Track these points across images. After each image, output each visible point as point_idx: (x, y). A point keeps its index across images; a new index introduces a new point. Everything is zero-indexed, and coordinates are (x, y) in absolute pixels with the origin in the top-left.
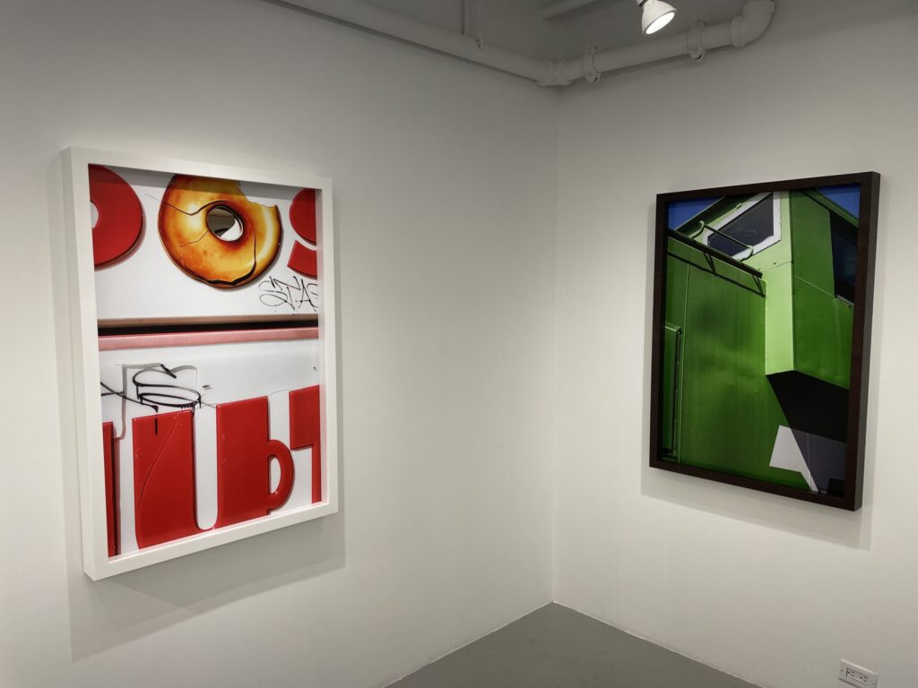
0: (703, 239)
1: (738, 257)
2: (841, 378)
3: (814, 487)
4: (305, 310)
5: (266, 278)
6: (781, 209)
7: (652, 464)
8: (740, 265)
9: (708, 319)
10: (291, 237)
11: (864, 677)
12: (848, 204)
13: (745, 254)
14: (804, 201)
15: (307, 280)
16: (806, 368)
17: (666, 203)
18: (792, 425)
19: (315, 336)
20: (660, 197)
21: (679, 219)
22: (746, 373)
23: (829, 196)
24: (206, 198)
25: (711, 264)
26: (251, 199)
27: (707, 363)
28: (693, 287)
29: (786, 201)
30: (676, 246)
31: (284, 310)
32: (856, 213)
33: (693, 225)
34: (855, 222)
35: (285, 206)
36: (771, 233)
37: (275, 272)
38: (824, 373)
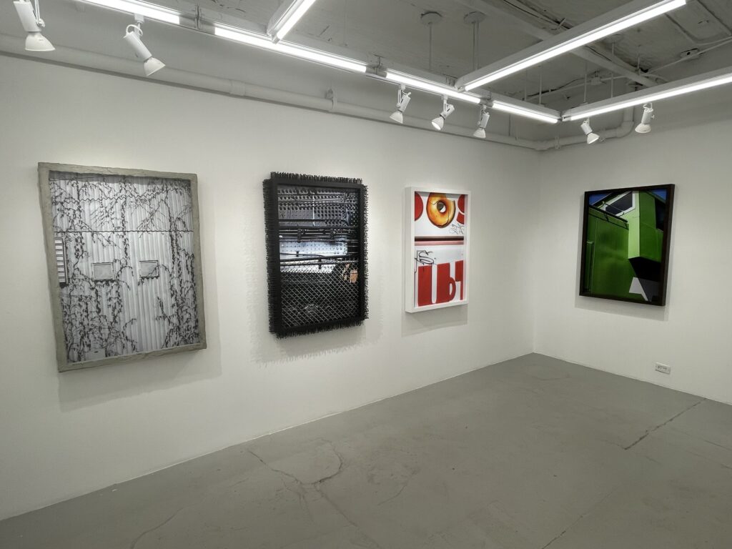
0: (604, 208)
1: (618, 215)
2: (658, 258)
3: (646, 299)
4: (460, 235)
5: (451, 224)
6: (635, 198)
7: (580, 294)
8: (618, 218)
9: (606, 238)
10: (458, 210)
11: (665, 368)
12: (662, 196)
13: (622, 213)
14: (644, 194)
15: (461, 225)
16: (644, 255)
17: (588, 195)
18: (638, 277)
19: (462, 244)
20: (586, 193)
21: (593, 201)
22: (620, 258)
23: (655, 193)
24: (437, 199)
25: (607, 218)
26: (448, 199)
27: (604, 255)
28: (599, 226)
29: (638, 194)
30: (592, 211)
31: (455, 235)
32: (665, 198)
33: (600, 203)
34: (664, 202)
35: (457, 200)
36: (631, 206)
37: (453, 223)
38: (651, 257)
